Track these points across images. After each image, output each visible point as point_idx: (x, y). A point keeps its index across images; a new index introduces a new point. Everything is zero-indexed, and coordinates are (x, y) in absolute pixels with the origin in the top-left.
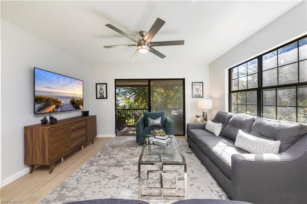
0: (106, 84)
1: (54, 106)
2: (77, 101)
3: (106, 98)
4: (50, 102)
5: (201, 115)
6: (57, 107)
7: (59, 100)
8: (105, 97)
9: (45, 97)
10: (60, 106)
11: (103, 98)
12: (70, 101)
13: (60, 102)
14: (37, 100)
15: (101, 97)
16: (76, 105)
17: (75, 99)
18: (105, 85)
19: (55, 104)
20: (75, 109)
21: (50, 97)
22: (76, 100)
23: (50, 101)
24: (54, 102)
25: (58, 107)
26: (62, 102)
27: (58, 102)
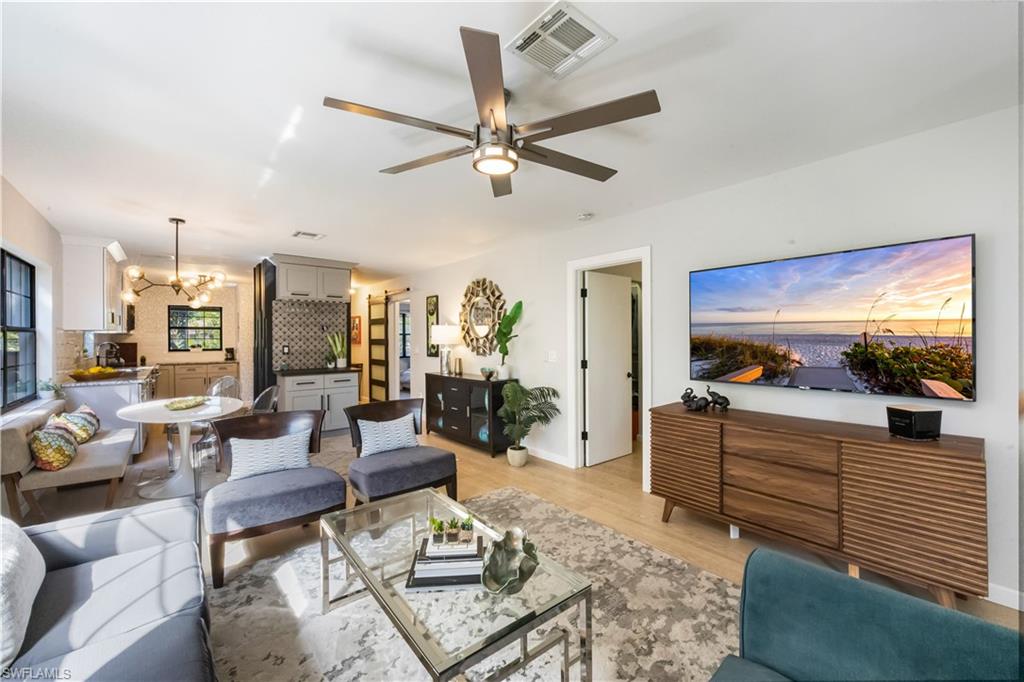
1: (757, 371)
2: (901, 355)
4: (741, 358)
7: (781, 349)
9: (723, 339)
10: (783, 372)
12: (845, 353)
13: (785, 357)
14: (700, 347)
16: (890, 373)
17: (880, 346)
19: (760, 363)
20: (878, 392)
21: (739, 339)
22: (892, 348)
23: (742, 353)
24: (754, 357)
26: (796, 356)
27: (774, 357)
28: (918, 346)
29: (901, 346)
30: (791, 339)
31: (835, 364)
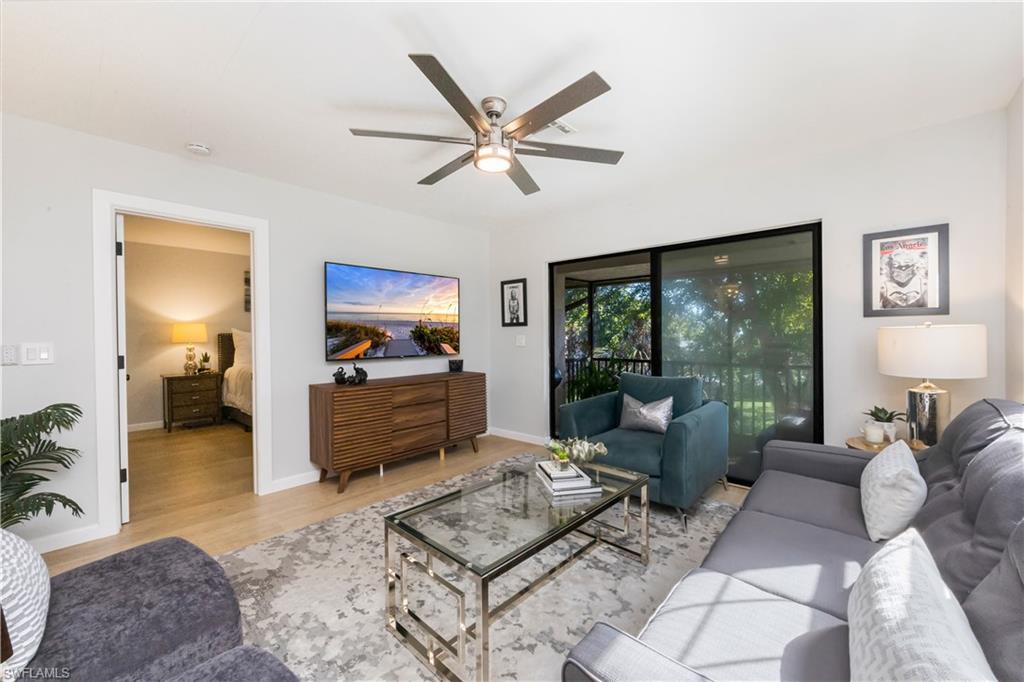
0: (524, 281)
1: (368, 344)
2: (434, 332)
3: (525, 324)
4: (358, 336)
5: (904, 406)
6: (375, 346)
7: (381, 330)
8: (522, 320)
9: (349, 323)
10: (382, 344)
11: (519, 324)
12: (412, 332)
13: (383, 334)
14: (332, 329)
15: (512, 319)
16: (430, 342)
17: (426, 327)
18: (521, 285)
19: (370, 339)
20: (425, 352)
21: (358, 323)
22: (430, 328)
23: (359, 332)
24: (366, 334)
25: (378, 346)
26: (389, 334)
27: (378, 334)
28: (440, 327)
29: (434, 327)
30: (386, 323)
31: (407, 337)
